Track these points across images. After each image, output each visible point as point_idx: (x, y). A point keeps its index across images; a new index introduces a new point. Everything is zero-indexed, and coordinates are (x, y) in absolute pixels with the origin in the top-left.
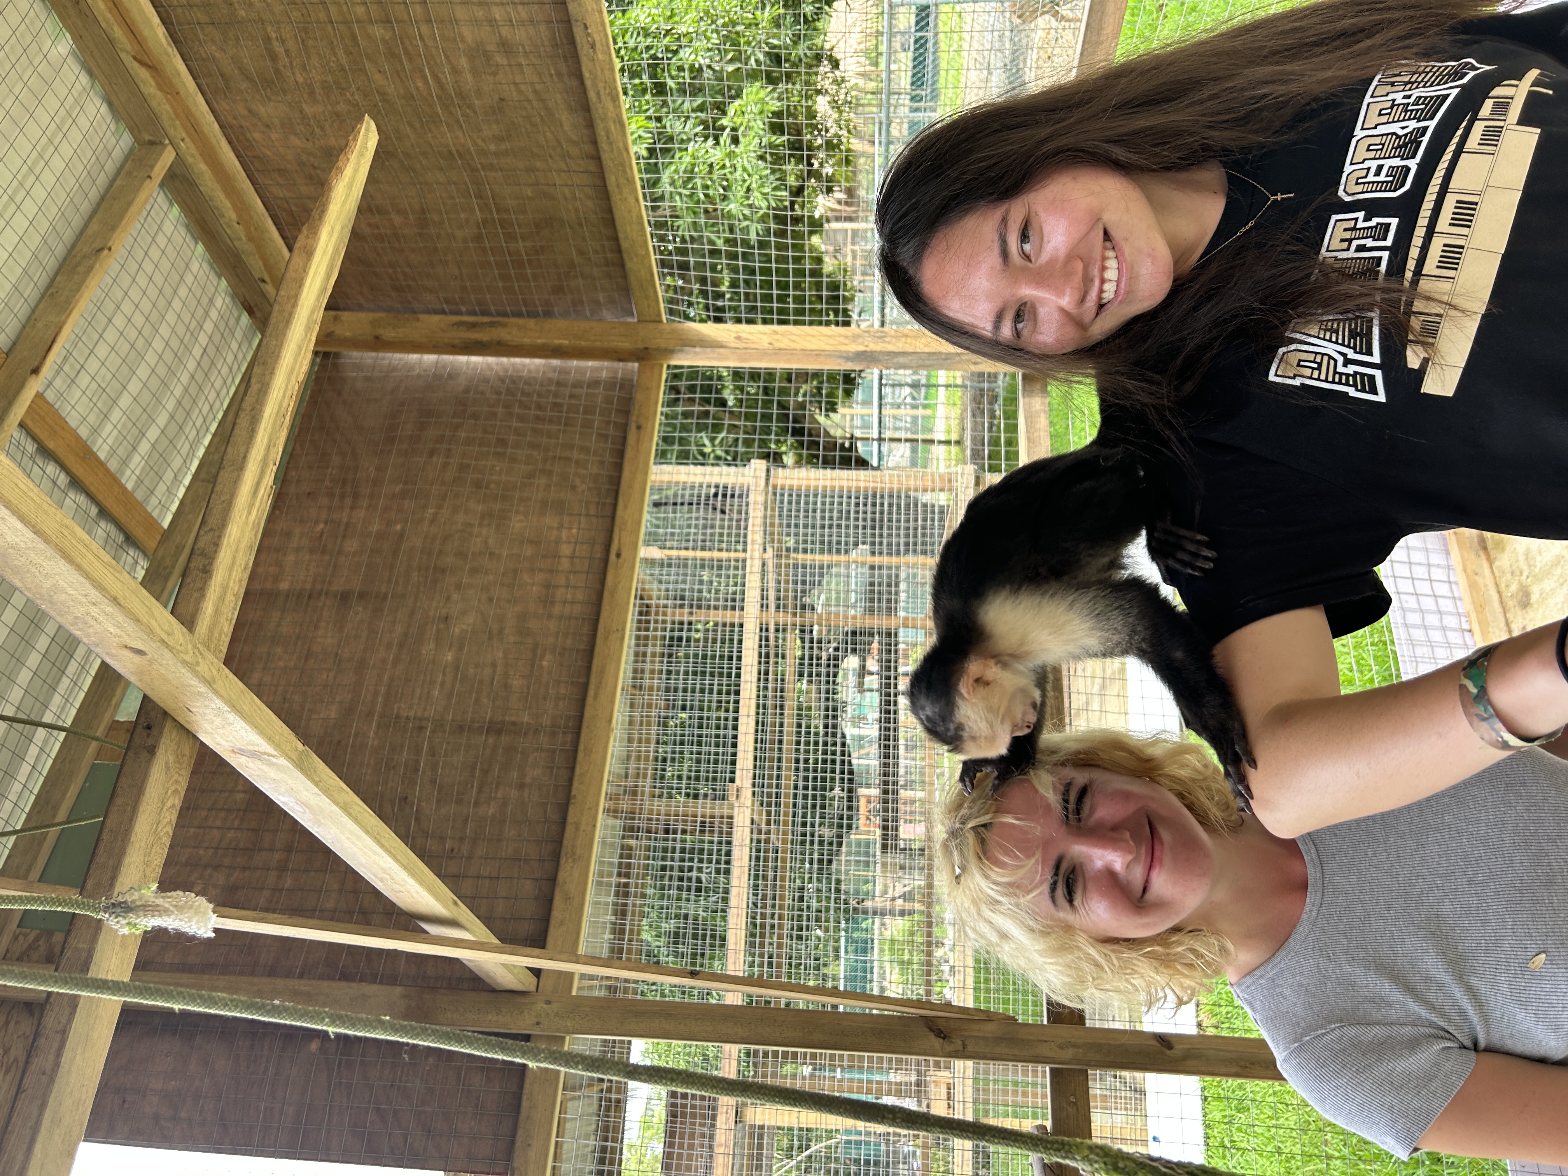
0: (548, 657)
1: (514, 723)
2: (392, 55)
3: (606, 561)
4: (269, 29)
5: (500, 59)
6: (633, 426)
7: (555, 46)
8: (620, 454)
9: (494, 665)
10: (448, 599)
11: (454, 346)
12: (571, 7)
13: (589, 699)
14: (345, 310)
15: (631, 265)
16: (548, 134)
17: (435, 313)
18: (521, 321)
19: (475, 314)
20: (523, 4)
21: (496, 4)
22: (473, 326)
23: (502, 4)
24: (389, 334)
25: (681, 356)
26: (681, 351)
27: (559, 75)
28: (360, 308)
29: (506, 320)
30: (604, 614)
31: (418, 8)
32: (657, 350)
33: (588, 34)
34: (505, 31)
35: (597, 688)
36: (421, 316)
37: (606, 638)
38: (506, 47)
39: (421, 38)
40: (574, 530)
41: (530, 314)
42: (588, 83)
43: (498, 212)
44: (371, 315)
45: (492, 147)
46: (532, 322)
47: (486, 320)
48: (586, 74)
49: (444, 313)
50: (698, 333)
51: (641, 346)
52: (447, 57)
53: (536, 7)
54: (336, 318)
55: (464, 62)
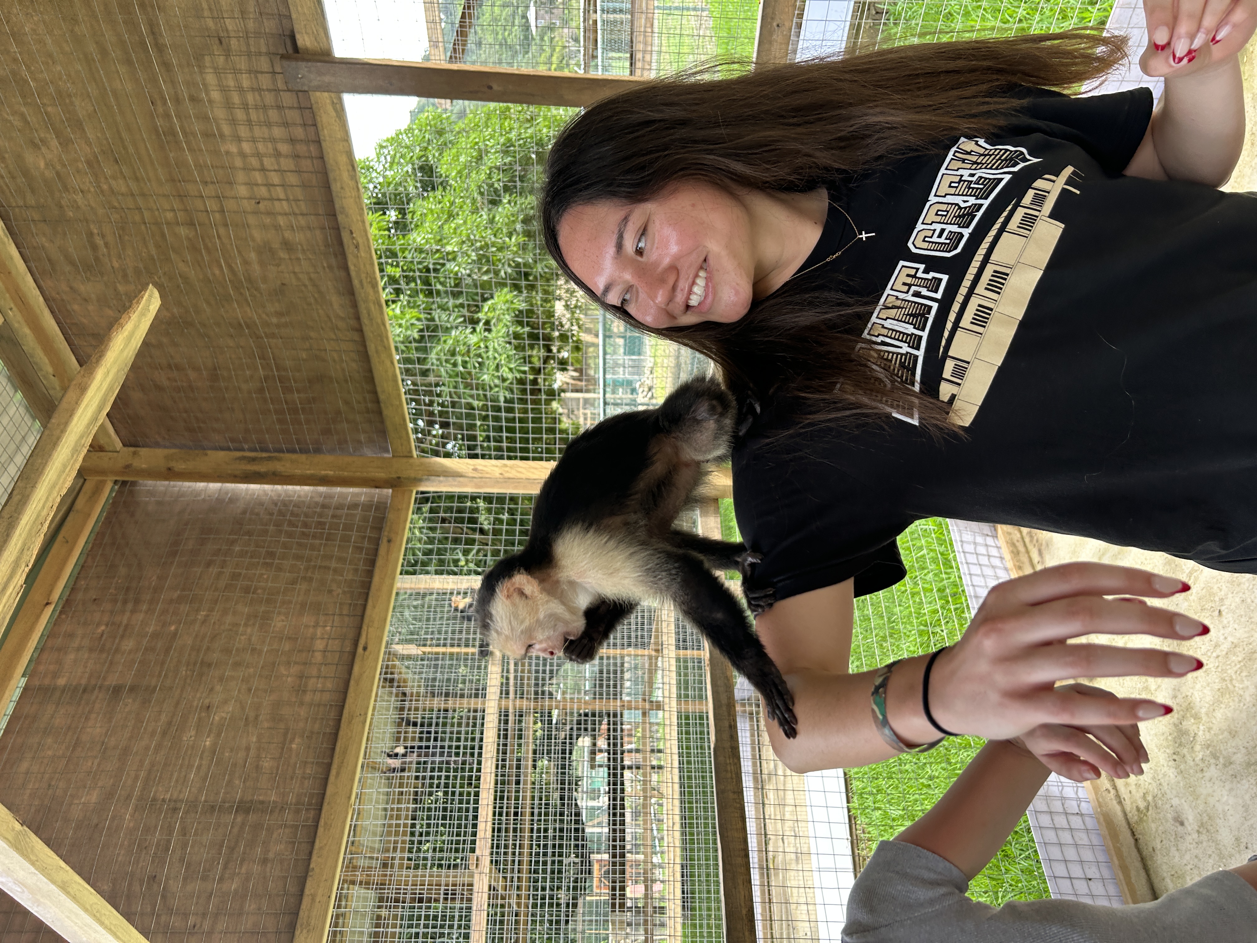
0: (297, 740)
1: (262, 802)
2: (194, 249)
3: (354, 654)
4: (92, 226)
5: (283, 255)
6: (384, 540)
7: (327, 246)
8: (372, 563)
9: (248, 749)
10: (212, 690)
11: (235, 476)
12: (340, 218)
13: (332, 778)
14: (143, 447)
15: (387, 412)
16: (320, 311)
17: (222, 449)
18: (294, 456)
19: (255, 450)
20: (302, 214)
21: (280, 214)
22: (254, 459)
23: (286, 214)
24: (180, 466)
25: (427, 483)
26: (427, 480)
27: (330, 267)
28: (157, 445)
29: (282, 455)
30: (349, 701)
31: (217, 215)
32: (408, 479)
33: (353, 238)
34: (288, 234)
35: (340, 767)
36: (209, 452)
37: (350, 722)
38: (287, 246)
39: (219, 237)
40: (328, 628)
41: (302, 451)
42: (353, 274)
43: (278, 370)
44: (166, 451)
45: (274, 320)
46: (303, 457)
47: (264, 455)
48: (352, 267)
49: (229, 449)
50: (442, 466)
51: (395, 476)
52: (239, 252)
53: (313, 217)
54: (135, 453)
55: (253, 256)
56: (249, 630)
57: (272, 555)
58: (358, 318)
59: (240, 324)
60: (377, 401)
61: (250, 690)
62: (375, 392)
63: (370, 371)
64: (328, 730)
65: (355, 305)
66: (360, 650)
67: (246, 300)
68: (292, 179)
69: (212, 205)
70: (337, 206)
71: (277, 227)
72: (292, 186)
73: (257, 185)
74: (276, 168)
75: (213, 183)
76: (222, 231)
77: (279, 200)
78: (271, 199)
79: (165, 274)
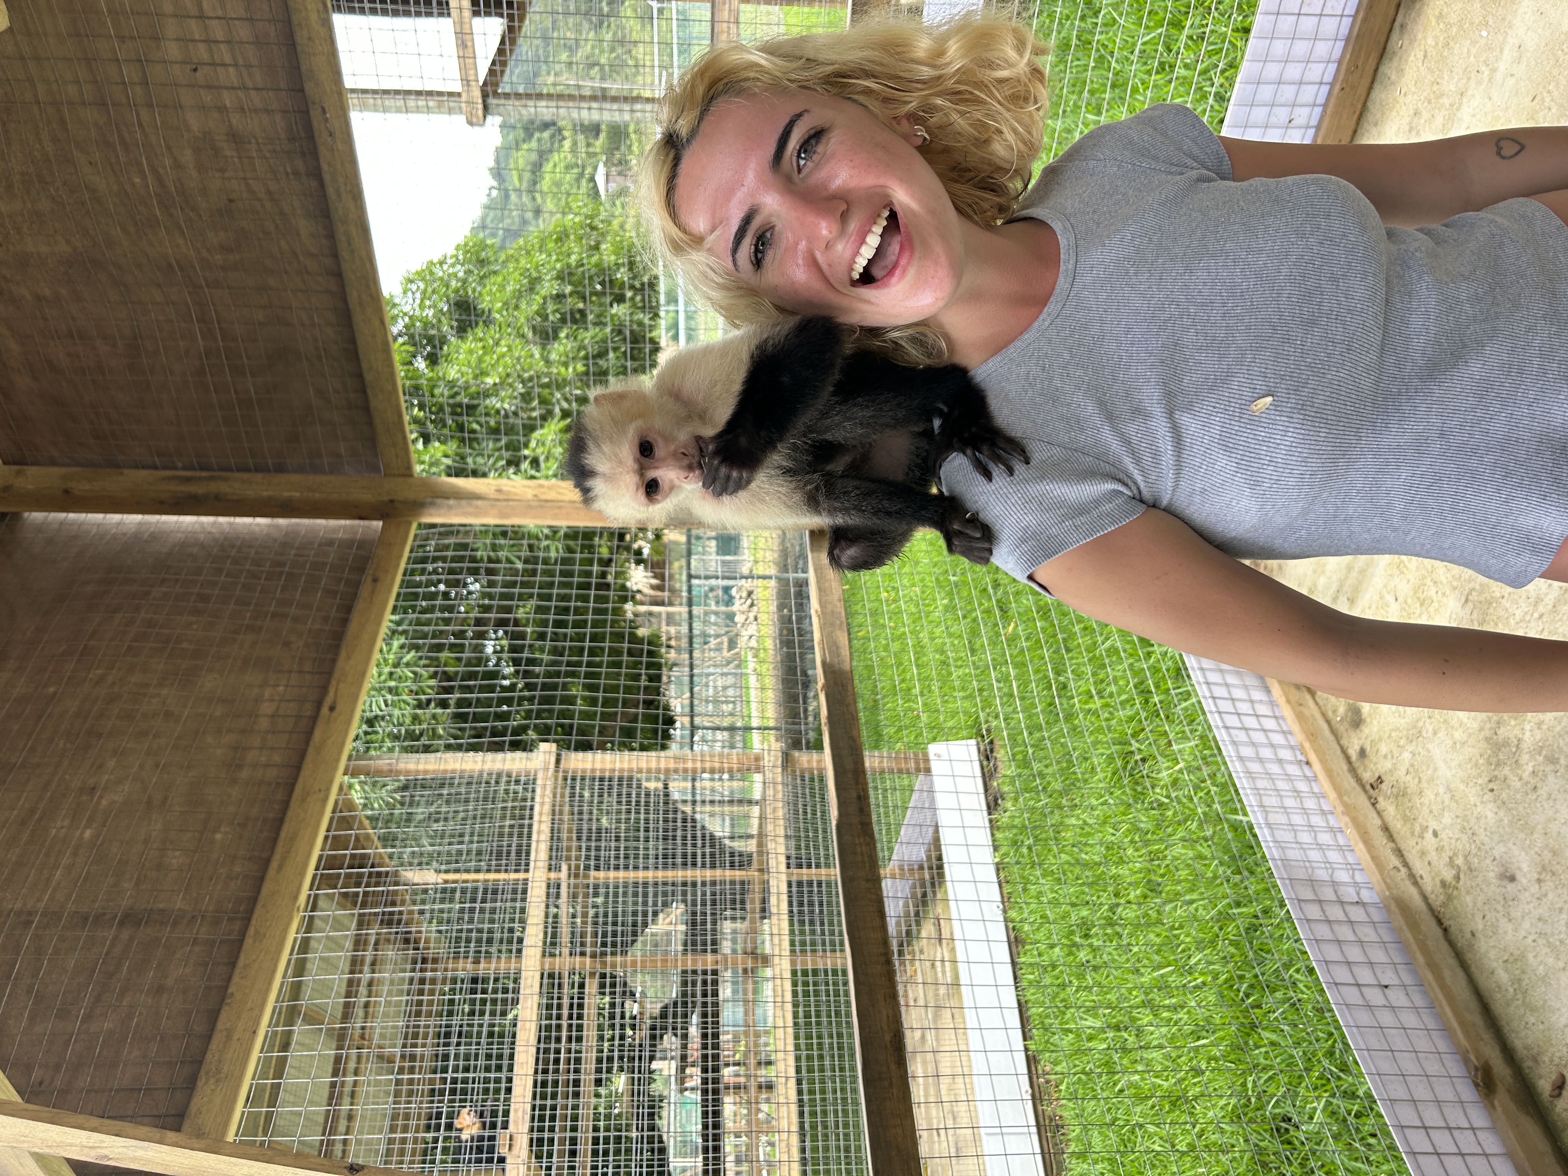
0: (224, 828)
2: (106, 143)
3: (315, 717)
5: (230, 152)
7: (291, 139)
8: (348, 608)
9: (147, 840)
10: (100, 766)
11: (162, 503)
12: (308, 87)
13: (271, 872)
14: (32, 464)
15: (376, 403)
16: (283, 243)
17: (144, 467)
18: (246, 476)
19: (192, 468)
20: (257, 89)
21: (226, 88)
22: (188, 479)
23: (233, 88)
24: (82, 487)
25: (432, 511)
26: (433, 504)
27: (296, 173)
28: (53, 463)
29: (229, 474)
30: (305, 773)
31: (138, 90)
32: (405, 502)
33: (326, 120)
34: (236, 119)
35: (284, 858)
36: (126, 471)
37: (303, 800)
38: (234, 137)
39: (140, 125)
40: (281, 688)
41: (258, 469)
42: (327, 177)
43: (224, 339)
44: (63, 470)
45: (218, 258)
46: (259, 477)
47: (204, 474)
48: (325, 167)
49: (155, 467)
50: (453, 486)
51: (385, 498)
52: (169, 148)
53: (271, 93)
54: (18, 473)
55: (187, 157)
56: (165, 691)
57: (204, 598)
58: (335, 256)
59: (170, 265)
60: (363, 390)
61: (157, 766)
62: (360, 376)
63: (353, 341)
64: (271, 815)
65: (331, 236)
66: (325, 710)
67: (179, 227)
68: (243, 32)
69: (129, 72)
70: (303, 68)
71: (222, 109)
72: (242, 43)
73: (193, 41)
74: (220, 13)
75: (132, 38)
76: (144, 114)
77: (224, 65)
78: (213, 64)
79: (65, 184)
